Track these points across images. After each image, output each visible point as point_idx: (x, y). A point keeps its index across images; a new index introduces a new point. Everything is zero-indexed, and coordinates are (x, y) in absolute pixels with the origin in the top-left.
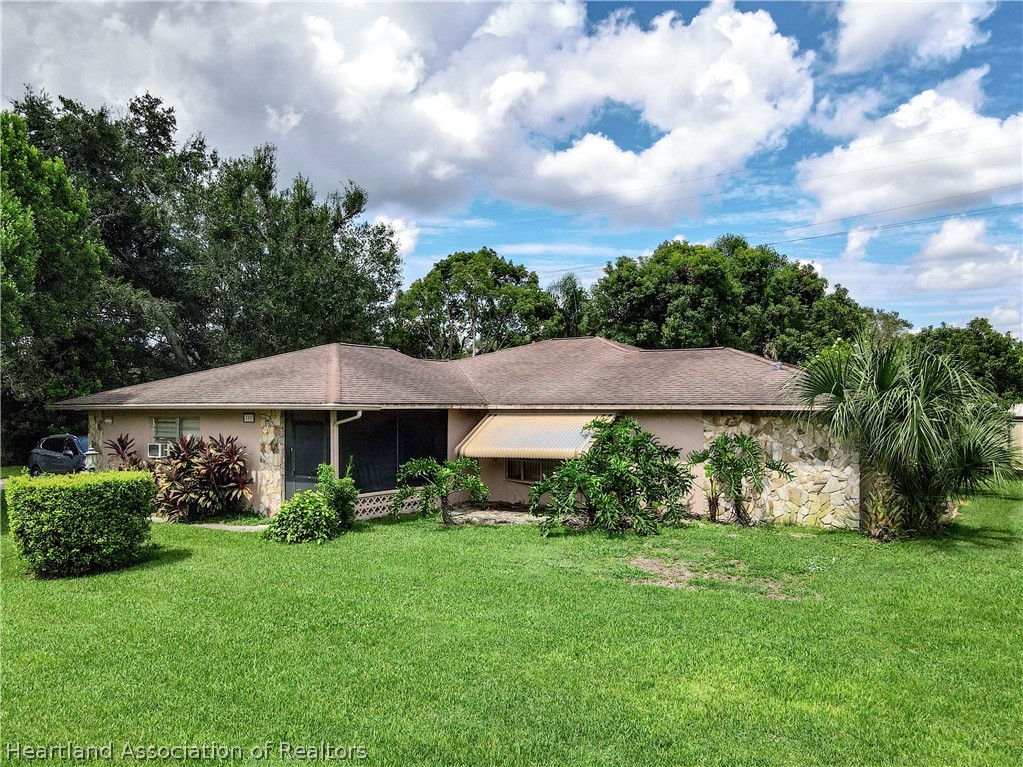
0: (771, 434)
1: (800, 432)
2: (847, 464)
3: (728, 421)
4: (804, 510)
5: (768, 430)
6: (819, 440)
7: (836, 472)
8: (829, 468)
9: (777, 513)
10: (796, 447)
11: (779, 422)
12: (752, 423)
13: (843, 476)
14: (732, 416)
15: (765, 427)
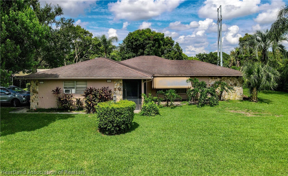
0: (224, 81)
1: (231, 80)
2: (240, 87)
3: (215, 78)
4: (232, 97)
5: (224, 80)
6: (235, 82)
7: (238, 88)
8: (237, 87)
9: (226, 98)
10: (230, 83)
11: (226, 78)
12: (220, 78)
13: (240, 89)
14: (215, 77)
15: (223, 79)
